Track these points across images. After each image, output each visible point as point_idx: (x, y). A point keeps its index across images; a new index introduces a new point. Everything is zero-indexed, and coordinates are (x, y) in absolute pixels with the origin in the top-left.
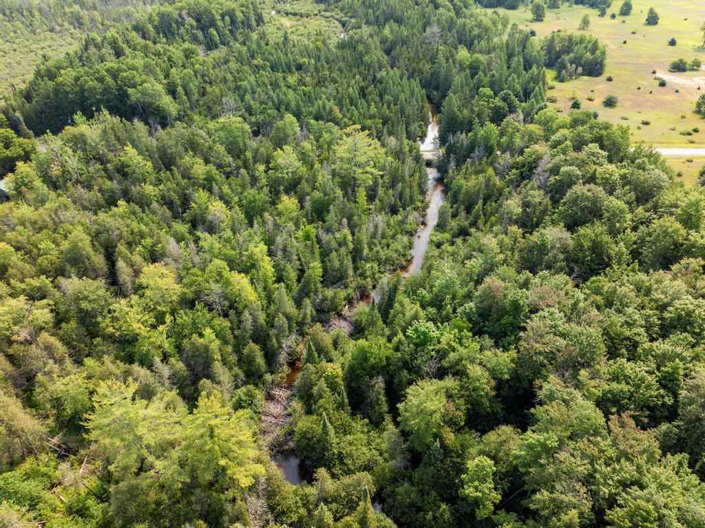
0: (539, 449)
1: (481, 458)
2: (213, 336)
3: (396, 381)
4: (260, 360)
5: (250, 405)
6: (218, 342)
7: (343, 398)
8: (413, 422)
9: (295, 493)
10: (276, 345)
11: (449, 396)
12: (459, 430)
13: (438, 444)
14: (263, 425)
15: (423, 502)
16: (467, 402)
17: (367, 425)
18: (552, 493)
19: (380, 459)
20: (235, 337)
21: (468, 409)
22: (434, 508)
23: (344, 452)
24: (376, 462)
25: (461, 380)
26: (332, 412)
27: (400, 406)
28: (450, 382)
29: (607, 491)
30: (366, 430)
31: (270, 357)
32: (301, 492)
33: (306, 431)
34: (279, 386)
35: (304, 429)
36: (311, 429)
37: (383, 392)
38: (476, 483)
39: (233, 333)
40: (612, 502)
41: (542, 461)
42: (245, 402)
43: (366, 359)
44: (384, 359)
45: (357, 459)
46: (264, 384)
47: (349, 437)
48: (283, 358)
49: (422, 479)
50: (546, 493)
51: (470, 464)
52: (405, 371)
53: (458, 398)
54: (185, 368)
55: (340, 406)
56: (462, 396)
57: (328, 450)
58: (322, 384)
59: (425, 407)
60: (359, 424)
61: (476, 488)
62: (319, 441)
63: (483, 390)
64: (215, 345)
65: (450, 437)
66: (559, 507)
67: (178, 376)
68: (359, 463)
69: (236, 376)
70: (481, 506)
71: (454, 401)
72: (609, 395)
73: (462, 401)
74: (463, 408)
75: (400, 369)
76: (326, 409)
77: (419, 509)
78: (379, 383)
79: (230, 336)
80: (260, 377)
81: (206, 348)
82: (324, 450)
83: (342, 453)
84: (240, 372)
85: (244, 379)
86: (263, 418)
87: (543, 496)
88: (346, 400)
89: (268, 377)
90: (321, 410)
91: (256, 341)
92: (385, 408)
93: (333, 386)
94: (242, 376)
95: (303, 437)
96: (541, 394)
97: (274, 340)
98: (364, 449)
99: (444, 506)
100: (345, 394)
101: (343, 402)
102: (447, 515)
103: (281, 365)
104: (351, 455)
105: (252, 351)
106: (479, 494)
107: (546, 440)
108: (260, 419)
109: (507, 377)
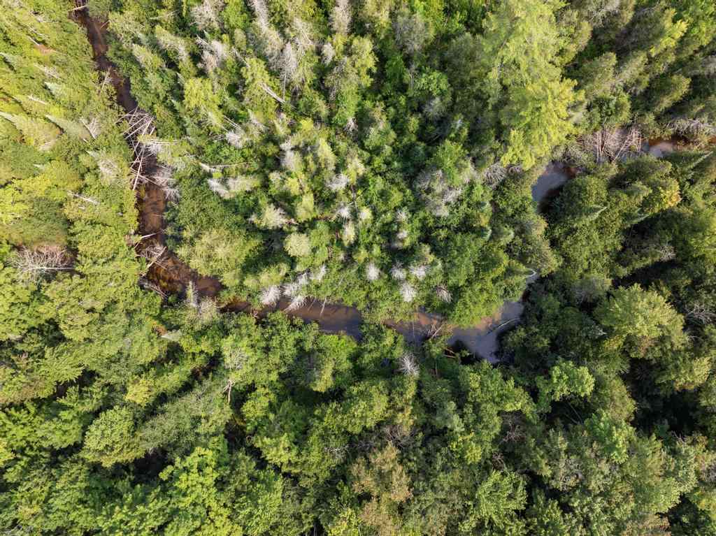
0: (608, 442)
1: (592, 380)
2: (678, 35)
3: (675, 271)
4: (666, 102)
5: (607, 114)
6: (673, 44)
7: (637, 217)
8: (617, 306)
9: (525, 198)
10: (695, 111)
11: (662, 339)
12: (625, 352)
13: (602, 333)
14: (590, 137)
15: (548, 321)
16: (659, 361)
17: (615, 249)
18: (566, 452)
19: (580, 271)
20: (691, 58)
21: (650, 360)
22: (543, 332)
23: (577, 234)
24: (576, 267)
25: (686, 350)
26: (617, 210)
27: (636, 287)
28: (680, 338)
29: (576, 505)
30: (609, 249)
31: (678, 109)
32: (526, 203)
33: (586, 190)
34: (643, 133)
35: (588, 188)
36: (591, 195)
37: (657, 259)
38: (565, 377)
39: (696, 52)
40: (566, 508)
41: (595, 445)
42: (608, 108)
43: (694, 231)
44: (700, 254)
45: (574, 248)
46: (641, 115)
47: (595, 235)
48: (682, 124)
49: (568, 317)
50: (564, 446)
51: (584, 370)
52: (689, 281)
53: (661, 349)
54: (627, 22)
55: (627, 216)
56: (664, 353)
57: (574, 218)
58: (647, 191)
59: (637, 317)
60: (614, 241)
61: (560, 377)
62: (580, 207)
63: (677, 377)
64: (668, 42)
65: (613, 345)
66: (553, 458)
67: (615, 20)
68: (571, 252)
69: (638, 82)
70: (546, 381)
71: (656, 345)
72: (703, 518)
73: (657, 353)
74: (650, 356)
75: (690, 274)
76: (617, 204)
77: (539, 318)
78: (667, 254)
79: (690, 50)
80: (647, 109)
81: (661, 33)
82: (573, 215)
83: (576, 231)
84: (645, 84)
85: (638, 93)
86: (598, 133)
87: (562, 443)
88: (635, 221)
89: (650, 118)
90: (614, 200)
91: (692, 85)
92: (639, 265)
93: (646, 203)
94: (641, 89)
95: (580, 188)
96: (683, 445)
97: (701, 107)
98: (586, 253)
99: (546, 342)
100: (643, 219)
101: (634, 218)
102: (539, 346)
103: (672, 125)
104: (576, 241)
105: (675, 86)
106: (555, 380)
107: (618, 450)
108: (595, 130)
109: (704, 402)
